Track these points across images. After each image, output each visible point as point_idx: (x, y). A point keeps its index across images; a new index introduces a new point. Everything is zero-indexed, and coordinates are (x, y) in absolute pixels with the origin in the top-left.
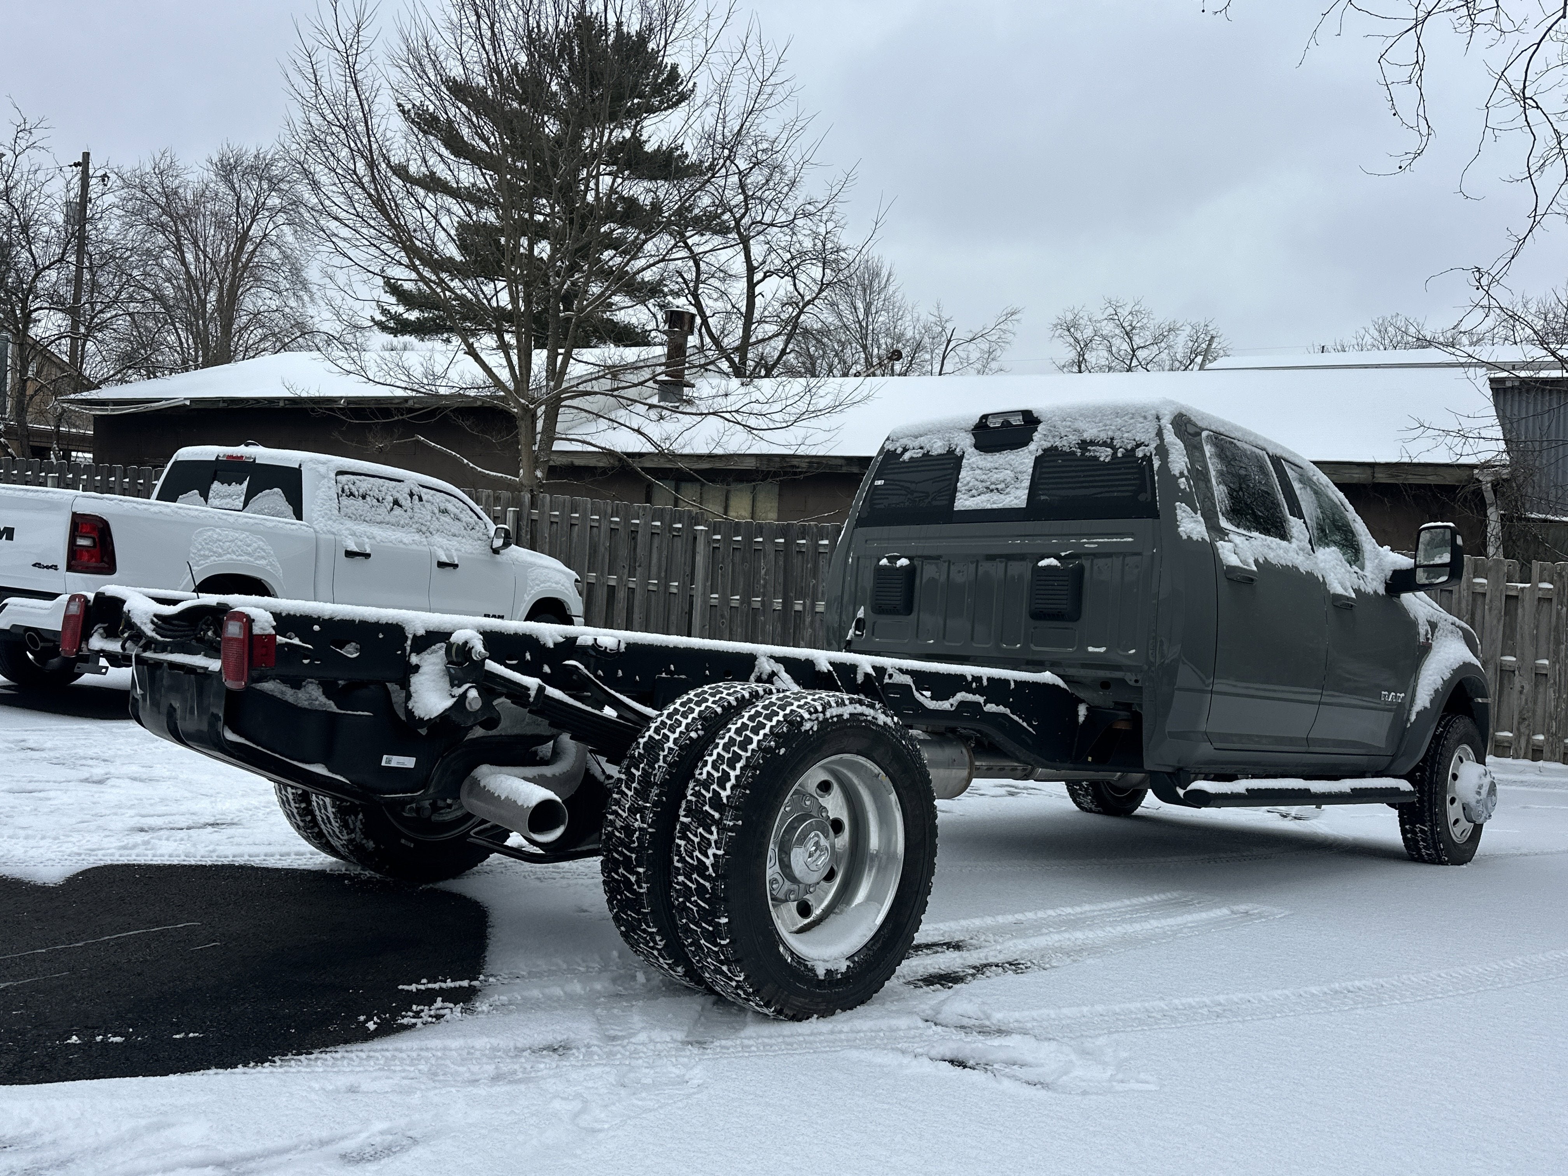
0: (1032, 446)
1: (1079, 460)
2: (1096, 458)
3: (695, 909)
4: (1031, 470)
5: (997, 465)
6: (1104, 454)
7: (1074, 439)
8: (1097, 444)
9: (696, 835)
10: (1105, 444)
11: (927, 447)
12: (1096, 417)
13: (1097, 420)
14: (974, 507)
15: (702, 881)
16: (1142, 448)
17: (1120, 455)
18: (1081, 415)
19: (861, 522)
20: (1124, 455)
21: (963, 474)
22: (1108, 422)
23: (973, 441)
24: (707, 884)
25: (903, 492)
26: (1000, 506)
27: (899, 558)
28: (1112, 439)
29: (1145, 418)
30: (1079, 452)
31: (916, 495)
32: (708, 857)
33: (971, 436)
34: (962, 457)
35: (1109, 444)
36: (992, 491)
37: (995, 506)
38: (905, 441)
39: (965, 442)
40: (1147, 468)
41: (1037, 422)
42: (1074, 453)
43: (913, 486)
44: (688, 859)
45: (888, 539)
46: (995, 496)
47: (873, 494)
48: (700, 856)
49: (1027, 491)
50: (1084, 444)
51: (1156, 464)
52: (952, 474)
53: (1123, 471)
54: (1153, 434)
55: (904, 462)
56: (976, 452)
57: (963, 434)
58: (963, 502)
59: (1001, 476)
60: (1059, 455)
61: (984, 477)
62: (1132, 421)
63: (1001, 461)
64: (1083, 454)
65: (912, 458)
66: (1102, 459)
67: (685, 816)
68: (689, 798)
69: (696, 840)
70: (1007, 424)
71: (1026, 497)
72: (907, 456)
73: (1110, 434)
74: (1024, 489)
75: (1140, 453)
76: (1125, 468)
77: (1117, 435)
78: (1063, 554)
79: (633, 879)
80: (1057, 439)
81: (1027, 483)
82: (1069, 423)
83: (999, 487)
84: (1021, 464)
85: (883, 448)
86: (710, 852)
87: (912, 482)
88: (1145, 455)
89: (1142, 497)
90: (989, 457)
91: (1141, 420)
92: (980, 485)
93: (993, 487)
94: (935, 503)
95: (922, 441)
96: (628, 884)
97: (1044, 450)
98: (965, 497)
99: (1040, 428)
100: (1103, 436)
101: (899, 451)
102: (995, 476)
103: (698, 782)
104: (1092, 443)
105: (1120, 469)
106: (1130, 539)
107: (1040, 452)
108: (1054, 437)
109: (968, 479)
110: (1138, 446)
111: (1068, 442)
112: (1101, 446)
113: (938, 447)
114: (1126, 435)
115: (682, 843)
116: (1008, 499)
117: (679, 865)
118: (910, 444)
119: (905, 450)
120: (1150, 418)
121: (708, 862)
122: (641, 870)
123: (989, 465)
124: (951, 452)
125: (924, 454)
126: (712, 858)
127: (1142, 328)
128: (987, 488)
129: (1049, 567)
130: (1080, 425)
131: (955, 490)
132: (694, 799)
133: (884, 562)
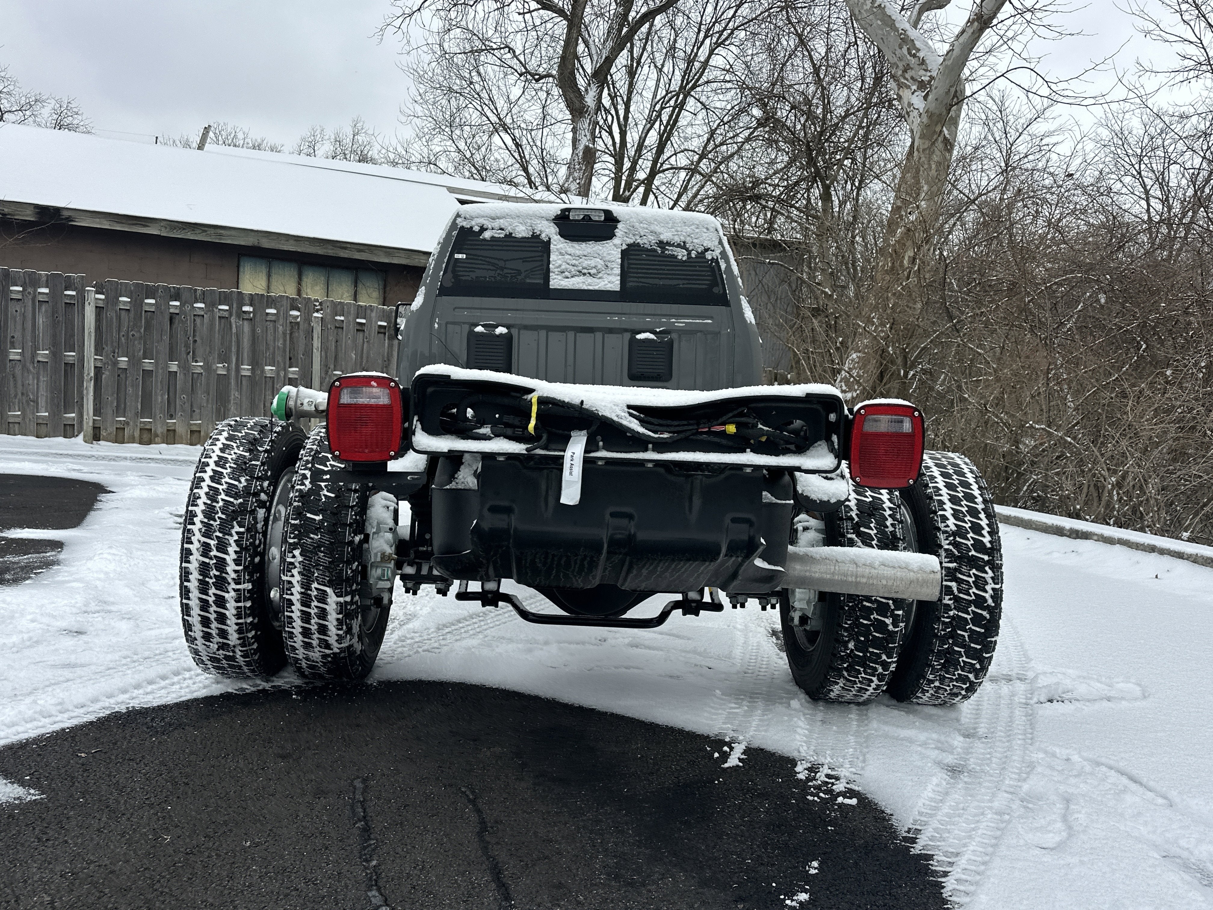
0: (616, 241)
1: (660, 256)
2: (674, 257)
3: (966, 634)
4: (619, 261)
5: (586, 254)
6: (681, 254)
7: (653, 239)
8: (673, 245)
9: (970, 576)
10: (679, 246)
11: (509, 229)
12: (668, 223)
13: (670, 226)
14: (571, 287)
15: (980, 611)
16: (710, 252)
17: (693, 256)
18: (656, 220)
19: (444, 291)
20: (696, 257)
21: (553, 257)
22: (679, 229)
23: (558, 230)
24: (984, 613)
25: (492, 268)
26: (596, 288)
27: (497, 326)
28: (684, 242)
29: (707, 229)
30: (659, 250)
31: (506, 271)
32: (986, 592)
33: (552, 224)
34: (549, 242)
35: (683, 246)
36: (584, 274)
37: (591, 288)
38: (481, 221)
39: (550, 231)
40: (716, 268)
41: (617, 221)
42: (655, 251)
43: (501, 264)
44: (961, 595)
45: (481, 309)
46: (590, 280)
47: (455, 266)
48: (977, 592)
49: (619, 278)
50: (662, 244)
51: (723, 266)
52: (542, 256)
53: (698, 268)
54: (717, 243)
55: (485, 240)
56: (562, 239)
57: (546, 222)
58: (557, 282)
59: (592, 263)
60: (641, 250)
61: (574, 261)
62: (697, 230)
63: (589, 250)
64: (663, 252)
65: (493, 237)
66: (680, 257)
67: (948, 562)
68: (946, 547)
69: (971, 580)
70: (587, 218)
71: (619, 282)
72: (487, 235)
73: (683, 238)
74: (615, 275)
75: (709, 256)
76: (700, 266)
77: (688, 240)
78: (658, 330)
79: (888, 621)
80: (638, 237)
81: (618, 271)
82: (645, 226)
83: (593, 271)
84: (609, 254)
85: (454, 224)
86: (988, 588)
87: (499, 259)
88: (713, 258)
89: (715, 290)
90: (576, 245)
91: (705, 230)
92: (573, 269)
93: (585, 271)
94: (528, 281)
95: (502, 223)
96: (881, 626)
97: (628, 245)
98: (560, 277)
99: (620, 226)
100: (677, 239)
101: (476, 229)
102: (586, 263)
103: (948, 534)
104: (668, 244)
105: (695, 266)
106: (710, 321)
107: (624, 247)
108: (634, 235)
109: (559, 262)
110: (707, 250)
111: (648, 241)
112: (676, 247)
113: (521, 231)
114: (695, 241)
115: (953, 584)
116: (603, 283)
117: (951, 602)
118: (487, 224)
119: (483, 229)
120: (712, 230)
121: (987, 596)
122: (900, 612)
123: (578, 253)
124: (535, 237)
125: (506, 235)
126: (991, 592)
127: (9, 93)
128: (580, 272)
129: (646, 340)
130: (658, 229)
131: (548, 271)
132: (951, 547)
133: (479, 329)
